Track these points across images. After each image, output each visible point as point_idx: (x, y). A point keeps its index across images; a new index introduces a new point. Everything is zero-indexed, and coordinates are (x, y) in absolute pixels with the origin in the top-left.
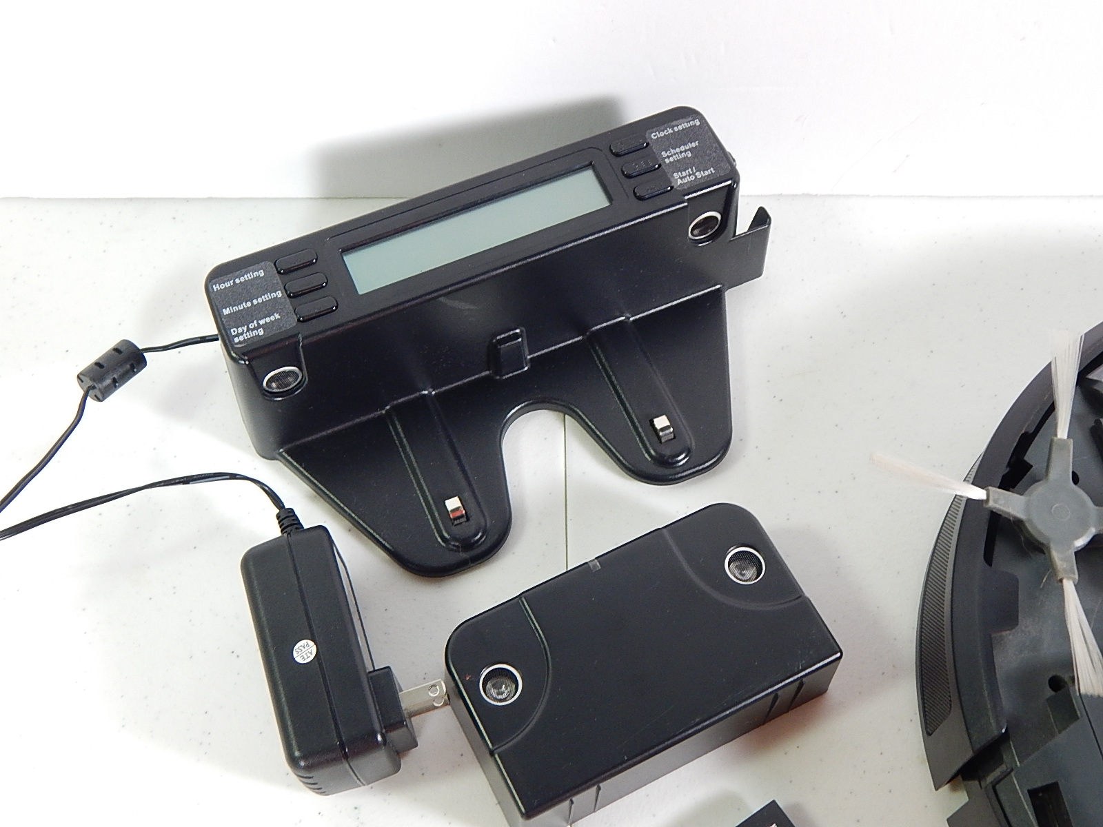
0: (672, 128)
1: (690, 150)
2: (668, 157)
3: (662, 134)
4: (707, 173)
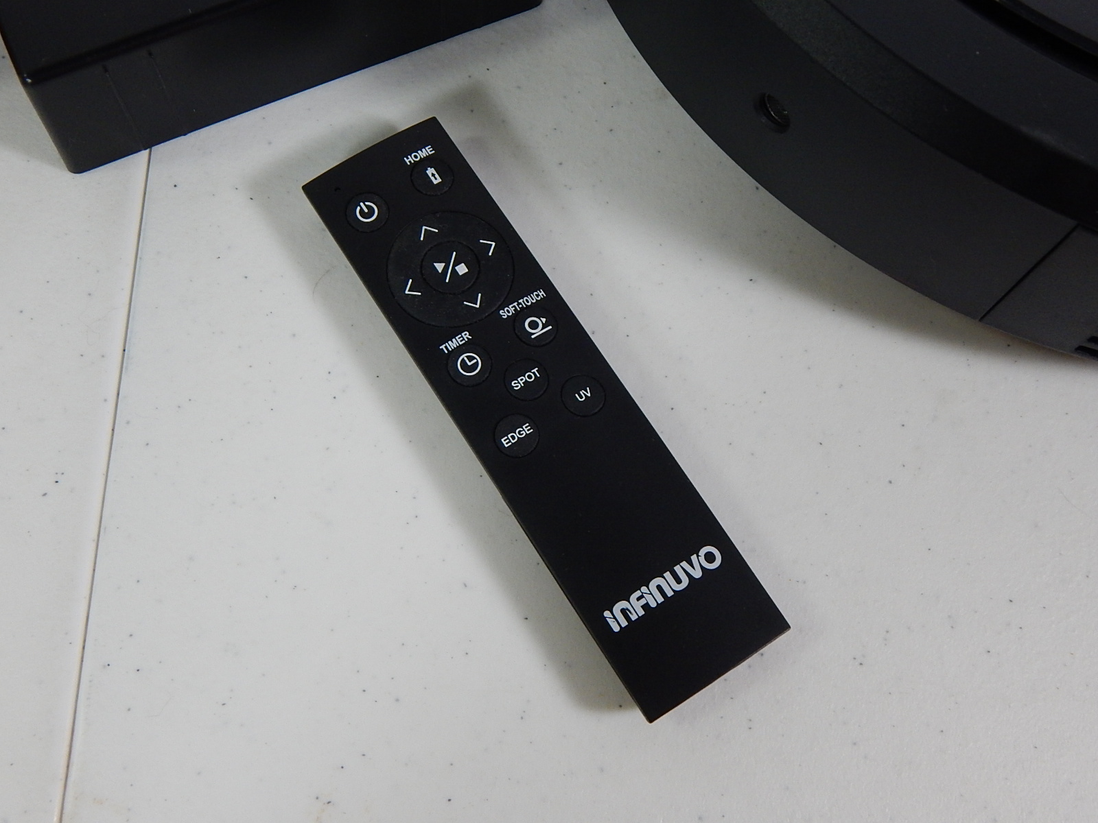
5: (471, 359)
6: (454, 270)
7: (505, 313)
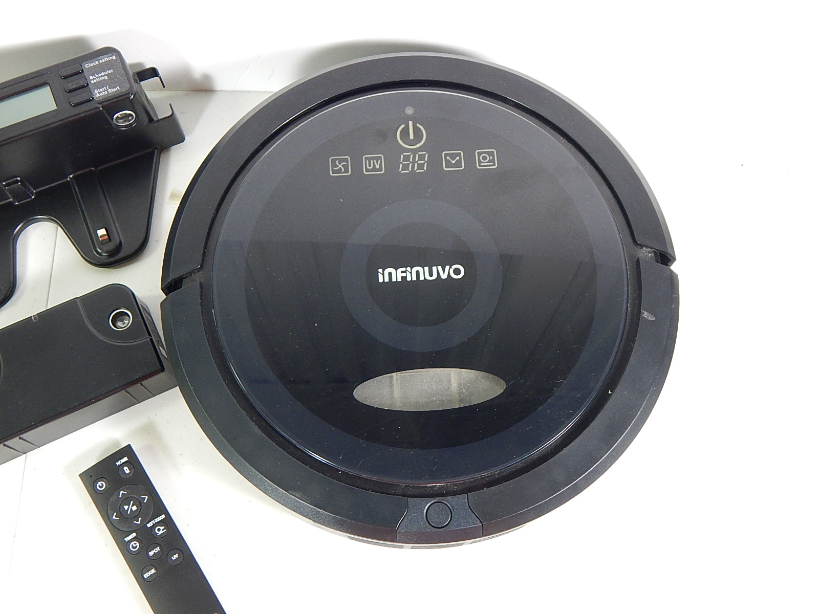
0: (98, 61)
1: (107, 75)
2: (93, 79)
3: (92, 65)
4: (115, 90)
5: (135, 544)
6: (131, 509)
7: (149, 525)
